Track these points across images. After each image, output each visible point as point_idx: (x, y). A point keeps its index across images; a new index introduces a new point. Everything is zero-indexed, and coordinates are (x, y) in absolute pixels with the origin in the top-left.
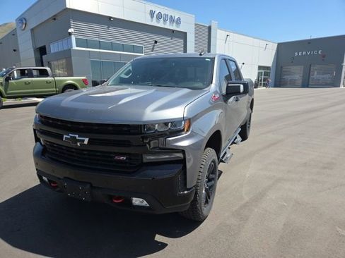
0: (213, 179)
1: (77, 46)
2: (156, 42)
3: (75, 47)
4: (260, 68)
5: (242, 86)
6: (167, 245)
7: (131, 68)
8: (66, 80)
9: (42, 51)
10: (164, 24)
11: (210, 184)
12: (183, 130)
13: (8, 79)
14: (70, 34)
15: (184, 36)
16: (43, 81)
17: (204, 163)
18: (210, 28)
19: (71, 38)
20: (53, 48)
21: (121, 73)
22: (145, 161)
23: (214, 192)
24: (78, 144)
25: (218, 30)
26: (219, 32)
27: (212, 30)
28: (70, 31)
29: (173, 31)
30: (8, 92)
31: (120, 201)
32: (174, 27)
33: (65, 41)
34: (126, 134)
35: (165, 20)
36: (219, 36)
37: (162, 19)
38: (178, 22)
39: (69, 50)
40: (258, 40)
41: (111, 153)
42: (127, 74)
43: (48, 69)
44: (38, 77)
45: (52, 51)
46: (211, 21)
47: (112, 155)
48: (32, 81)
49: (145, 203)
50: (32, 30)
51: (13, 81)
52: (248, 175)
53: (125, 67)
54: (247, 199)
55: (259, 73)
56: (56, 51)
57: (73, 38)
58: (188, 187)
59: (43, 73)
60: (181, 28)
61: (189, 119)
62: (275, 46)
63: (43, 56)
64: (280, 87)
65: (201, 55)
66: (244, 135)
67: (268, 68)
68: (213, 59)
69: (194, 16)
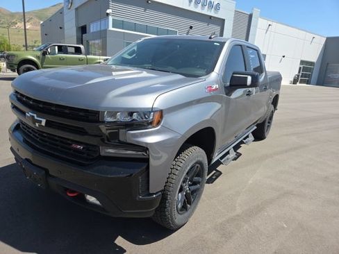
0: (199, 183)
1: (113, 27)
2: (191, 27)
3: (111, 28)
4: (302, 62)
5: (249, 78)
6: (125, 251)
7: (135, 48)
8: (97, 59)
9: (83, 30)
10: (202, 9)
11: (193, 188)
12: (151, 123)
13: (44, 54)
14: (108, 14)
15: (221, 22)
16: (76, 58)
17: (181, 165)
18: (251, 16)
19: (108, 19)
20: (93, 28)
21: (125, 52)
22: (102, 154)
23: (199, 197)
24: (37, 125)
25: (260, 19)
26: (260, 20)
27: (253, 18)
28: (108, 11)
29: (211, 17)
30: (44, 66)
31: (75, 195)
32: (212, 13)
33: (103, 22)
34: (83, 120)
35: (203, 6)
36: (260, 24)
37: (200, 5)
38: (217, 7)
39: (105, 31)
40: (305, 33)
41: (68, 139)
42: (130, 54)
43: (82, 46)
44: (73, 54)
45: (92, 31)
46: (253, 9)
47: (69, 142)
48: (66, 58)
49: (98, 203)
50: (77, 9)
51: (49, 56)
52: (250, 182)
53: (129, 46)
54: (239, 211)
55: (300, 68)
56: (95, 30)
57: (111, 18)
58: (151, 192)
59: (78, 51)
60: (219, 15)
61: (161, 111)
62: (324, 40)
63: (84, 35)
64: (322, 85)
65: (210, 38)
66: (259, 134)
67: (312, 64)
68: (222, 44)
69: (235, 2)
